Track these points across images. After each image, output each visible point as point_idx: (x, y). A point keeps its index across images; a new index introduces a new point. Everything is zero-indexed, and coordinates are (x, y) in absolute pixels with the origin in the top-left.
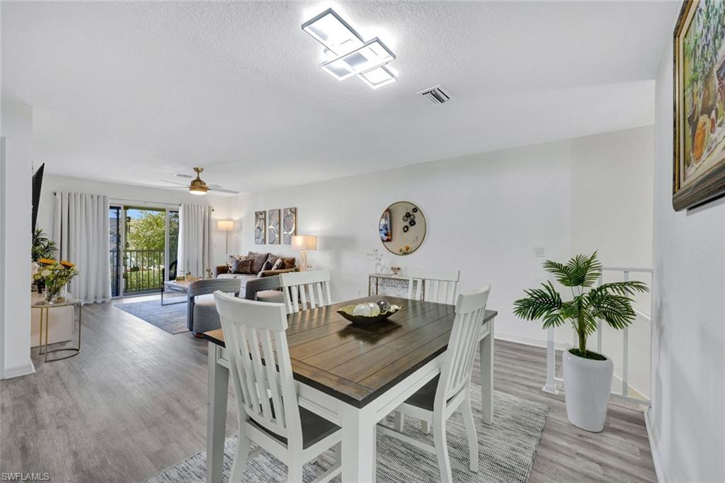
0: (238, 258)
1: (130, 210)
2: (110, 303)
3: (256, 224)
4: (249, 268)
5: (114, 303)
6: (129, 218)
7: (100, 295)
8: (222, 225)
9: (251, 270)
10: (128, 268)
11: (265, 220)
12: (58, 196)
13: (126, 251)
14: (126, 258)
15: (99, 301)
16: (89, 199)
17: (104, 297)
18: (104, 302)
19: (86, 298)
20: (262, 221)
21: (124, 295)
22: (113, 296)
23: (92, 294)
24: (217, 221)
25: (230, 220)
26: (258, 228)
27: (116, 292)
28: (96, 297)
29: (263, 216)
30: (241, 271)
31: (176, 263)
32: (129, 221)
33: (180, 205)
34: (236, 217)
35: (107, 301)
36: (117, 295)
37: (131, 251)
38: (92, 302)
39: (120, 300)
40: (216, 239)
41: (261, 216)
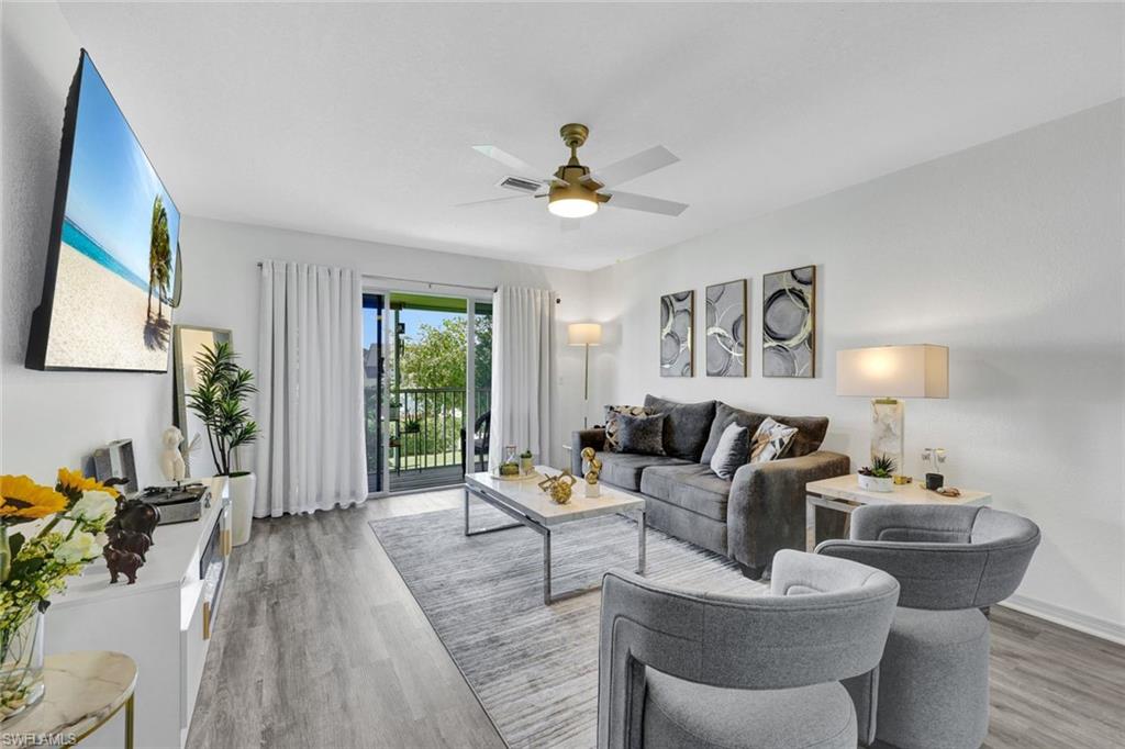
0: (626, 413)
1: (404, 310)
2: (365, 508)
3: (663, 326)
4: (659, 439)
5: (373, 505)
6: (403, 325)
7: (346, 490)
8: (580, 331)
9: (666, 445)
10: (402, 426)
11: (692, 314)
12: (267, 271)
13: (397, 392)
14: (395, 406)
15: (344, 504)
16: (324, 276)
17: (353, 494)
18: (353, 505)
19: (319, 497)
20: (685, 318)
21: (392, 488)
22: (370, 491)
23: (330, 489)
24: (566, 326)
25: (589, 321)
26: (672, 334)
27: (376, 485)
28: (338, 495)
29: (686, 304)
30: (641, 446)
31: (487, 418)
32: (402, 332)
33: (496, 291)
34: (606, 316)
35: (360, 503)
36: (379, 489)
37: (406, 392)
38: (330, 507)
39: (383, 502)
40: (567, 364)
41: (678, 306)
